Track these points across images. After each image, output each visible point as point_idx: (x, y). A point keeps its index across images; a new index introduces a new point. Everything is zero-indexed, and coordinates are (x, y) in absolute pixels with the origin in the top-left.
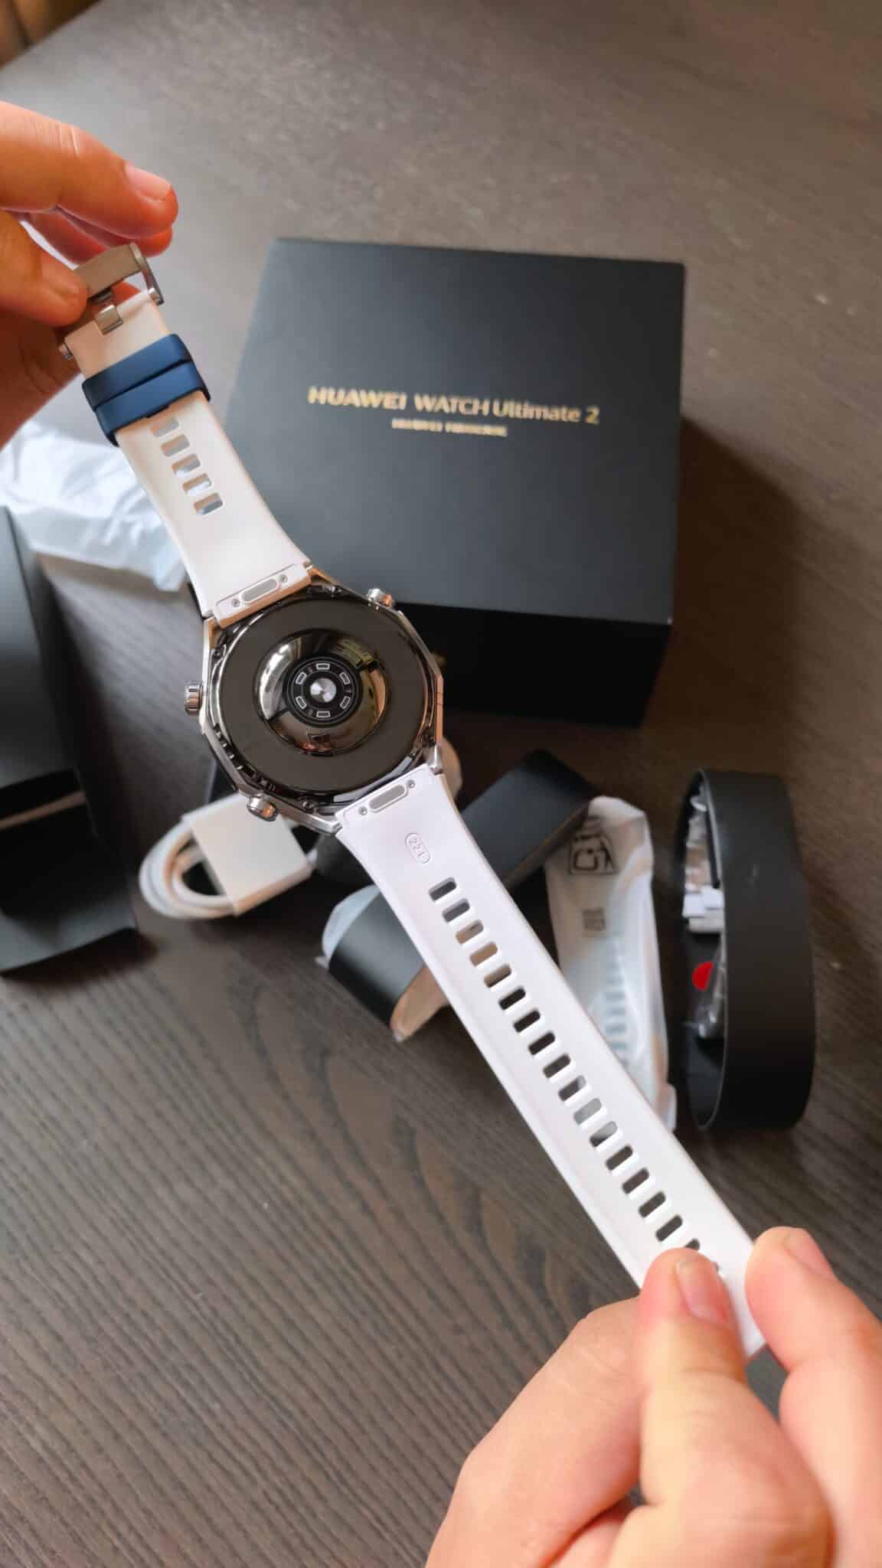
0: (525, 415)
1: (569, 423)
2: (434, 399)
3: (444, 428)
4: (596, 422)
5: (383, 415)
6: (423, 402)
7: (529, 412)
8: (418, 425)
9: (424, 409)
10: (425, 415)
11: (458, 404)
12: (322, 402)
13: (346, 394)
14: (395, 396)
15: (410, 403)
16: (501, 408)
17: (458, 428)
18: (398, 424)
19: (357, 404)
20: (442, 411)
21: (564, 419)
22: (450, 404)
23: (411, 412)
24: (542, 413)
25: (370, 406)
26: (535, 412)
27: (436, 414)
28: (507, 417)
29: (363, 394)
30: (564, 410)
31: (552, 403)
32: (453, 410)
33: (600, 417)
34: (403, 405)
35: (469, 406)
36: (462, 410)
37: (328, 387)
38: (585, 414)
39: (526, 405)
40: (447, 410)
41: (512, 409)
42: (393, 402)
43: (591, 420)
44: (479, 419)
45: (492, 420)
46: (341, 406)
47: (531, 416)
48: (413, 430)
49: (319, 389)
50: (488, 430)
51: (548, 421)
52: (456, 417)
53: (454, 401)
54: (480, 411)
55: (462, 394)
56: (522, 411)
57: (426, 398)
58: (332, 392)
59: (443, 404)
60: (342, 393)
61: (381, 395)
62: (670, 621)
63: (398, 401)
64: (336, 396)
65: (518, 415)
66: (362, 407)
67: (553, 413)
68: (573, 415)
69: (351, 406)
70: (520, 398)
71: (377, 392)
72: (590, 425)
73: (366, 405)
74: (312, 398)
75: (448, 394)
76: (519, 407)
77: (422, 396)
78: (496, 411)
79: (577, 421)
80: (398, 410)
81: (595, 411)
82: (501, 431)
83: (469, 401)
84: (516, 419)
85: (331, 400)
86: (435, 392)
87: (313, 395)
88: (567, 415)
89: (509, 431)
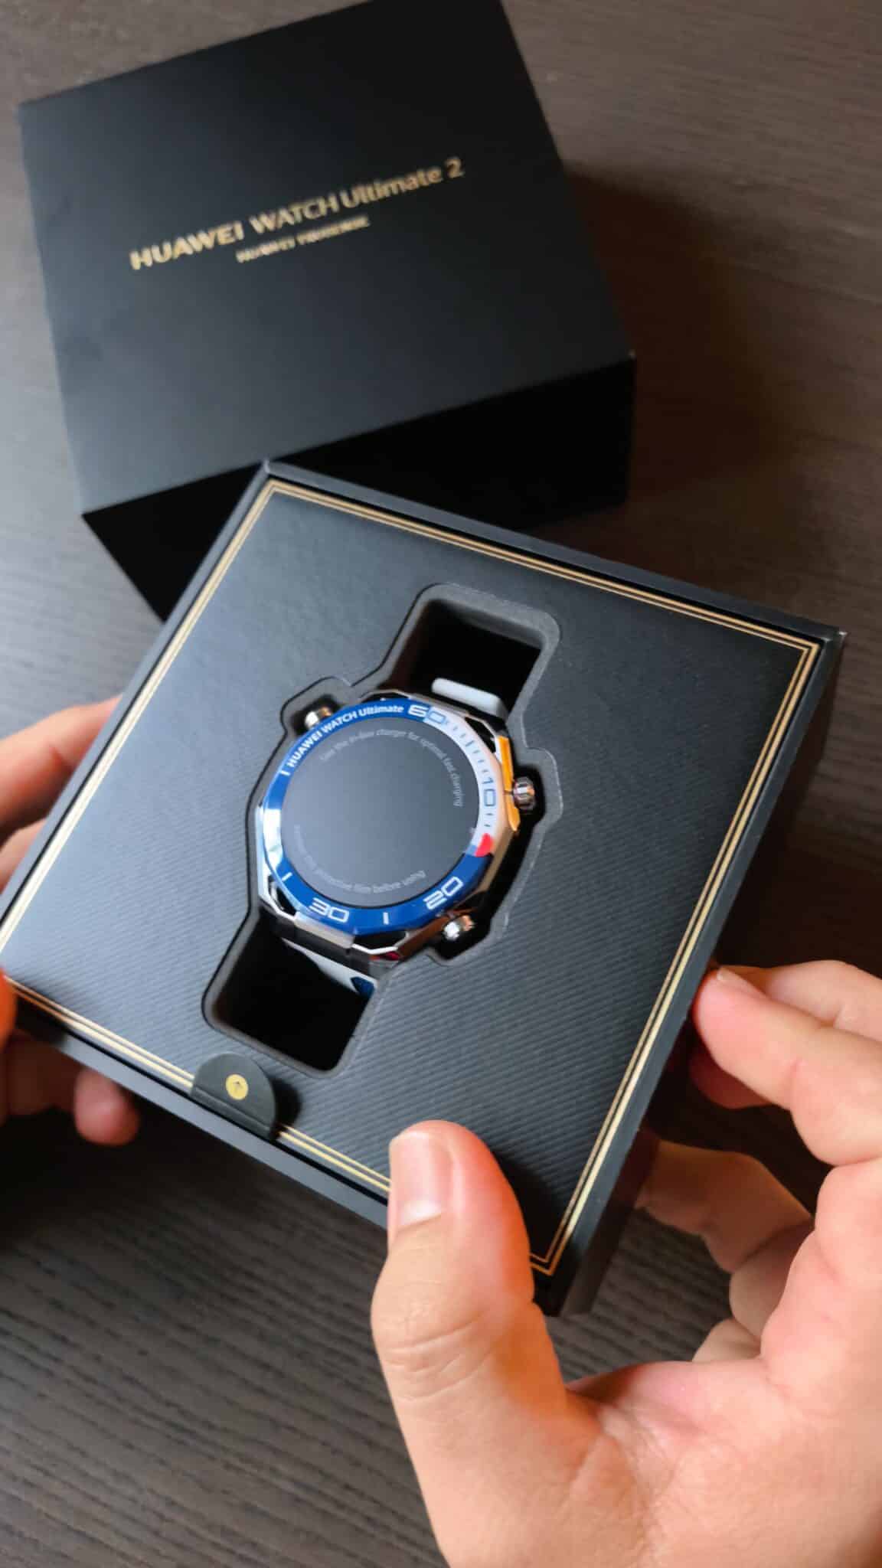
0: (380, 195)
1: (432, 186)
2: (273, 216)
3: (297, 243)
4: (461, 174)
5: (222, 254)
6: (262, 223)
7: (383, 190)
8: (267, 249)
9: (266, 229)
10: (269, 236)
11: (301, 211)
12: (149, 263)
13: (173, 246)
14: (228, 228)
15: (248, 229)
16: (351, 197)
17: (312, 237)
18: (244, 256)
19: (189, 252)
20: (286, 225)
21: (425, 183)
22: (292, 214)
23: (253, 239)
24: (398, 186)
25: (204, 248)
26: (390, 189)
27: (281, 230)
28: (361, 204)
29: (192, 239)
30: (421, 175)
31: (404, 171)
32: (299, 218)
33: (462, 168)
34: (240, 233)
35: (314, 209)
36: (308, 215)
37: (149, 246)
38: (446, 171)
39: (377, 185)
40: (291, 221)
41: (364, 194)
42: (229, 235)
43: (455, 173)
44: (331, 218)
45: (345, 214)
46: (171, 260)
47: (387, 193)
48: (264, 256)
49: (140, 253)
50: (347, 226)
51: (408, 192)
52: (306, 225)
53: (296, 209)
54: (329, 209)
55: (300, 198)
56: (375, 193)
57: (264, 219)
58: (156, 250)
59: (285, 216)
60: (167, 247)
61: (212, 234)
62: (632, 354)
63: (233, 232)
64: (162, 252)
65: (373, 198)
66: (196, 253)
67: (411, 181)
68: (433, 176)
69: (183, 256)
70: (367, 180)
71: (206, 231)
72: (456, 179)
73: (199, 248)
74: (136, 264)
75: (286, 205)
76: (370, 190)
77: (257, 216)
78: (347, 203)
79: (440, 180)
80: (238, 241)
81: (455, 162)
82: (361, 222)
83: (312, 203)
84: (371, 203)
85: (159, 259)
86: (270, 208)
87: (135, 261)
88: (426, 177)
89: (371, 220)
